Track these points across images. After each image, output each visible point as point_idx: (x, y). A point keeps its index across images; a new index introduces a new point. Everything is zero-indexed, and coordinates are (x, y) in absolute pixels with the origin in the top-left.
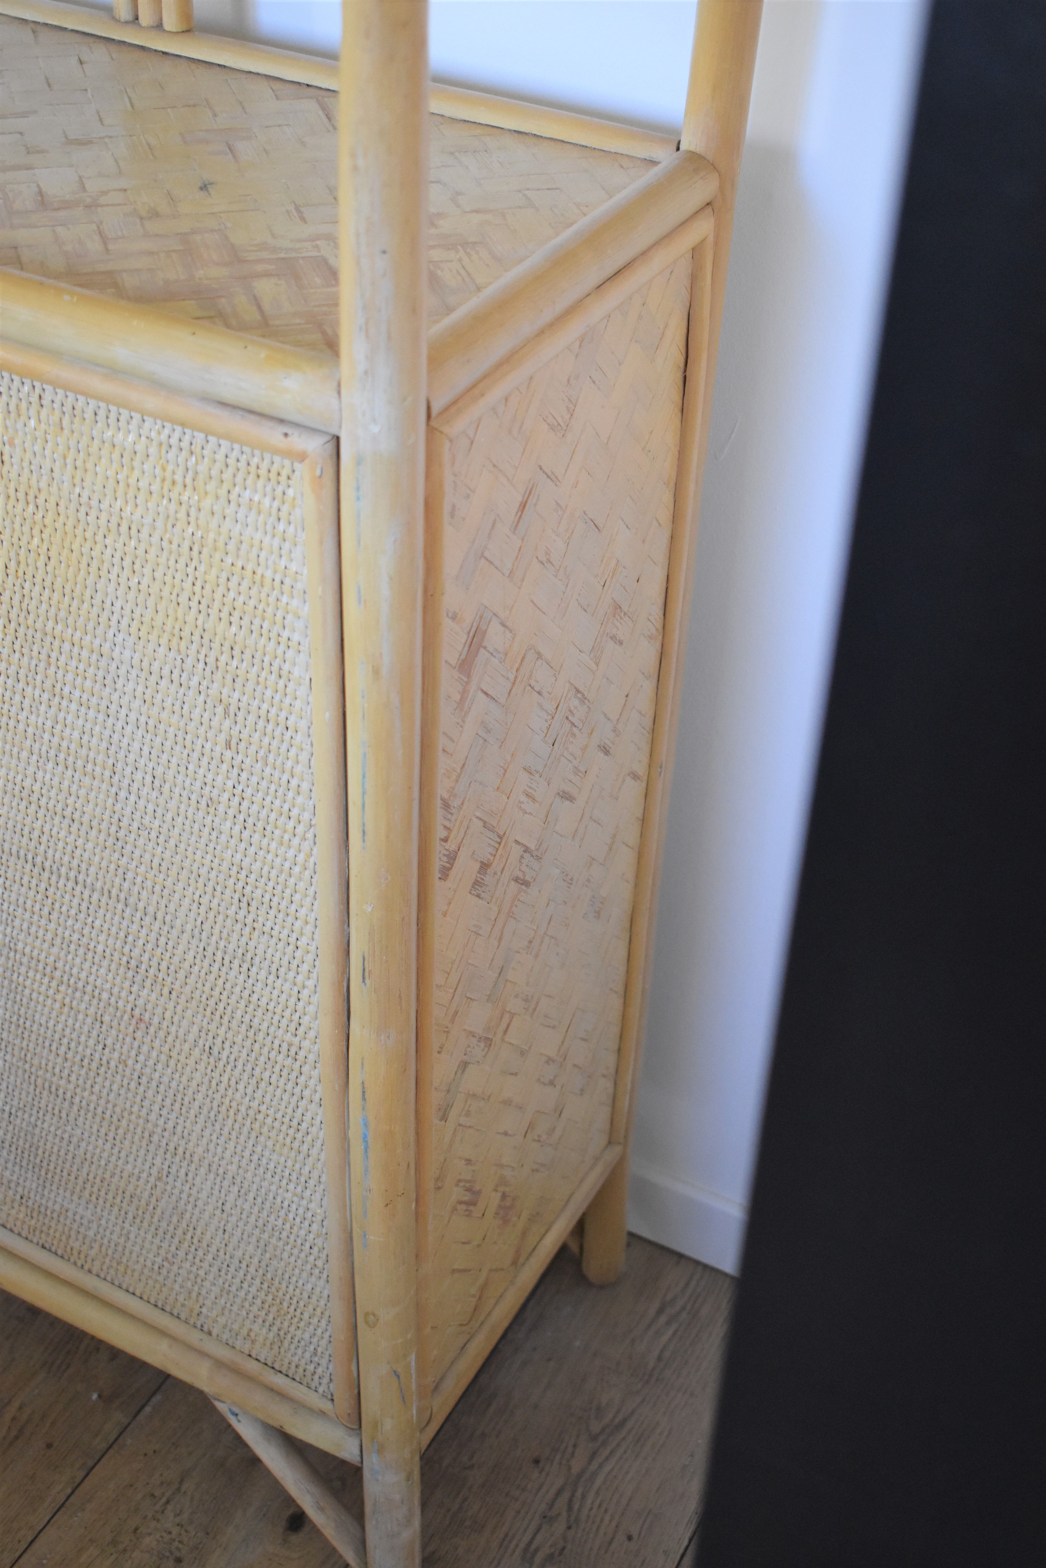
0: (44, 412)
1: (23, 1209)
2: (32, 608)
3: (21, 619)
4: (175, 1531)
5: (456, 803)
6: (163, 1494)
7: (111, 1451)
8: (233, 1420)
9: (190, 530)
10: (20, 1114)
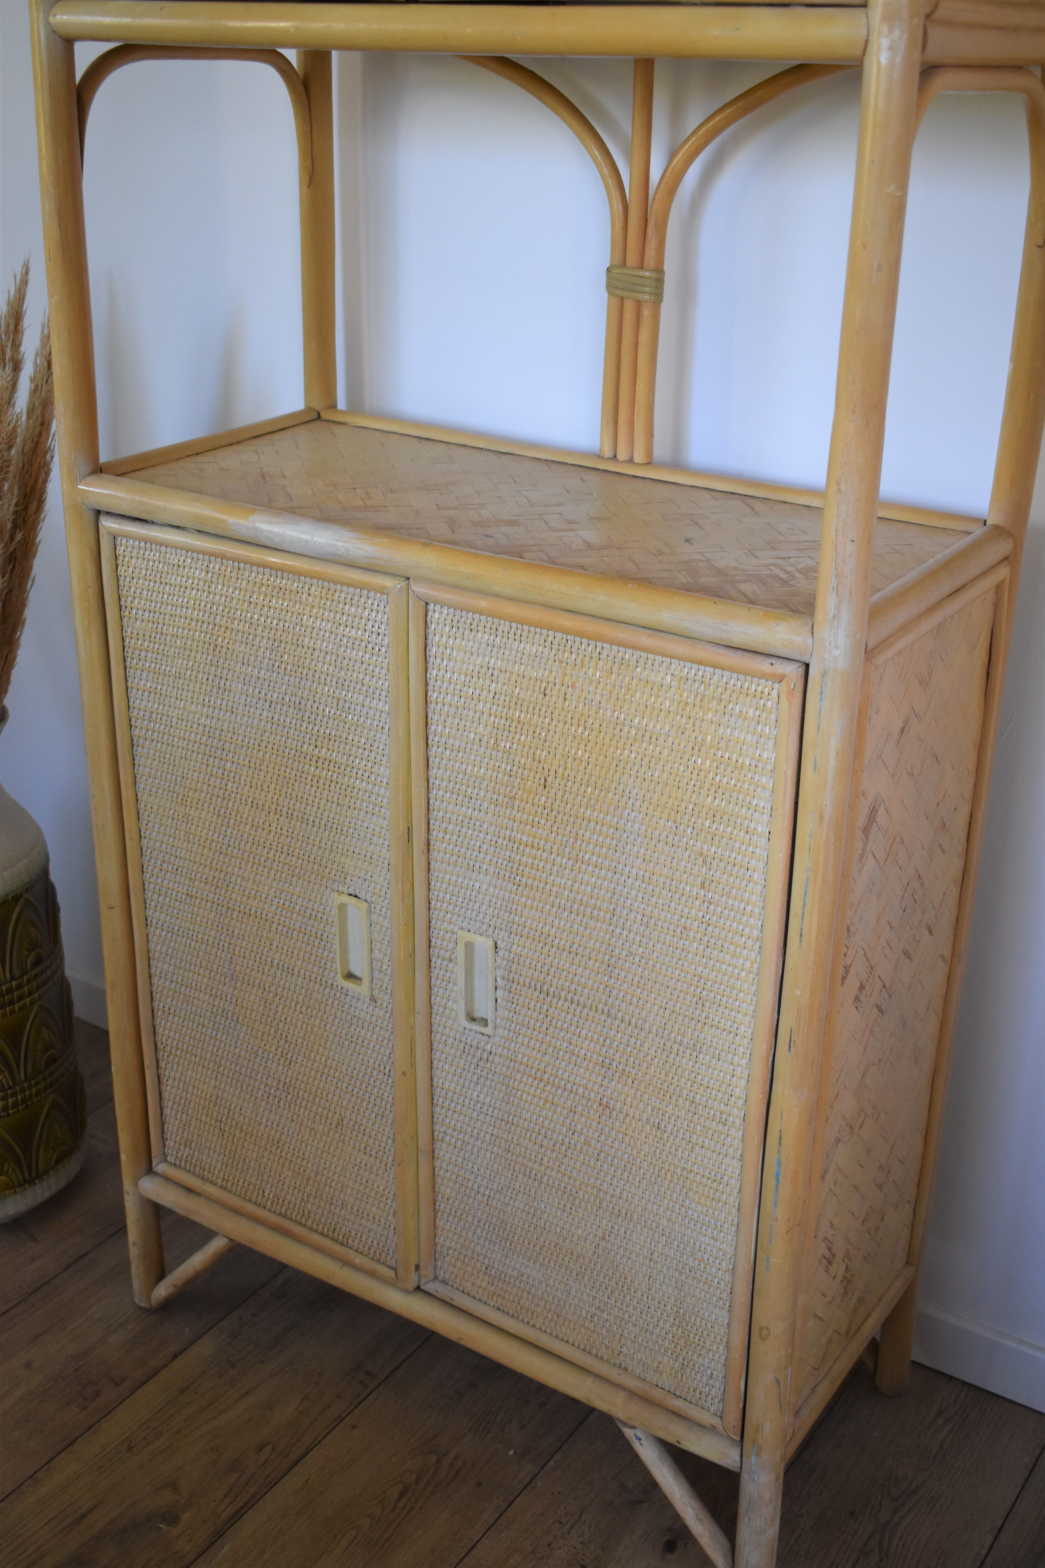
0: (601, 663)
1: (486, 1278)
2: (571, 800)
3: (561, 809)
4: (579, 1547)
5: (853, 930)
6: (568, 1522)
7: (525, 1492)
8: (636, 1445)
9: (694, 735)
10: (497, 1196)
